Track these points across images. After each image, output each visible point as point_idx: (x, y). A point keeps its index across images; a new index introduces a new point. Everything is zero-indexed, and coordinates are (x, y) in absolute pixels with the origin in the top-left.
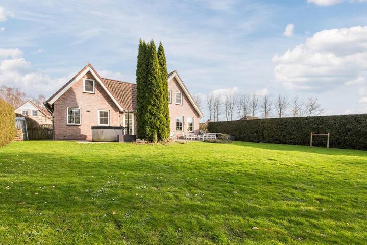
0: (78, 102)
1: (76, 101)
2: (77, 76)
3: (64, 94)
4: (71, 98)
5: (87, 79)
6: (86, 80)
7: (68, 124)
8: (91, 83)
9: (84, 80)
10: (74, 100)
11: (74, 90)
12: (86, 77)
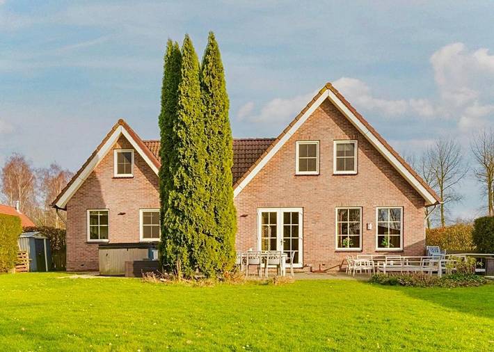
0: (104, 197)
1: (101, 197)
2: (99, 148)
3: (83, 186)
4: (94, 191)
5: (120, 151)
6: (119, 154)
7: (89, 240)
8: (128, 156)
9: (116, 152)
10: (99, 195)
11: (98, 175)
12: (118, 146)
